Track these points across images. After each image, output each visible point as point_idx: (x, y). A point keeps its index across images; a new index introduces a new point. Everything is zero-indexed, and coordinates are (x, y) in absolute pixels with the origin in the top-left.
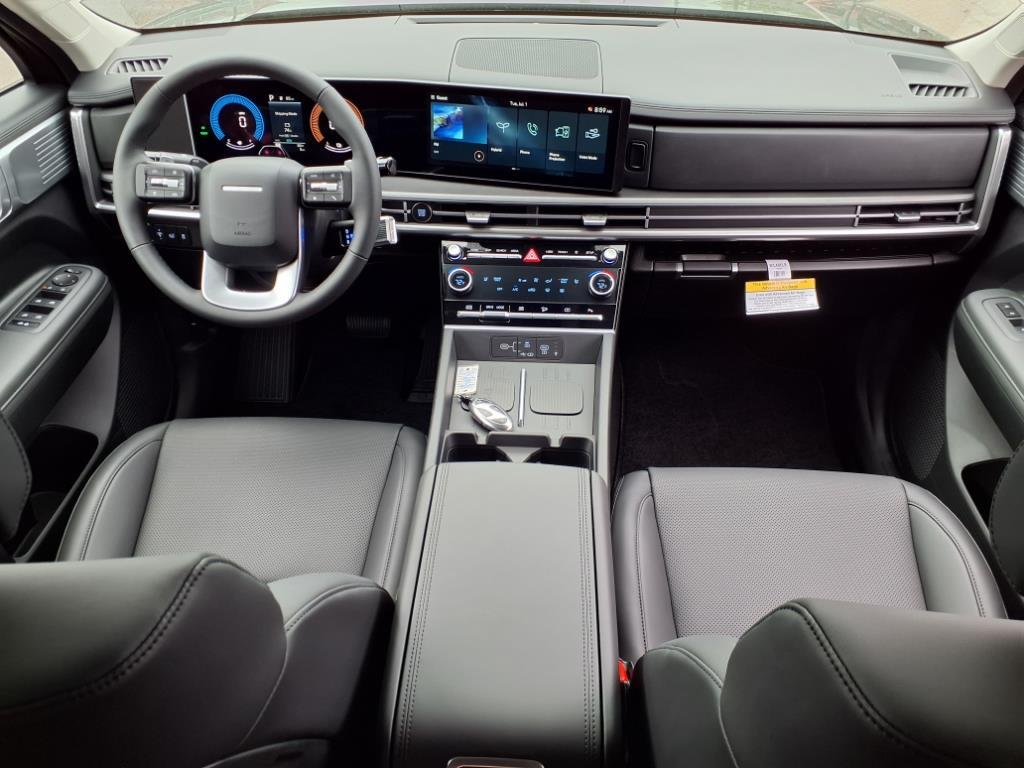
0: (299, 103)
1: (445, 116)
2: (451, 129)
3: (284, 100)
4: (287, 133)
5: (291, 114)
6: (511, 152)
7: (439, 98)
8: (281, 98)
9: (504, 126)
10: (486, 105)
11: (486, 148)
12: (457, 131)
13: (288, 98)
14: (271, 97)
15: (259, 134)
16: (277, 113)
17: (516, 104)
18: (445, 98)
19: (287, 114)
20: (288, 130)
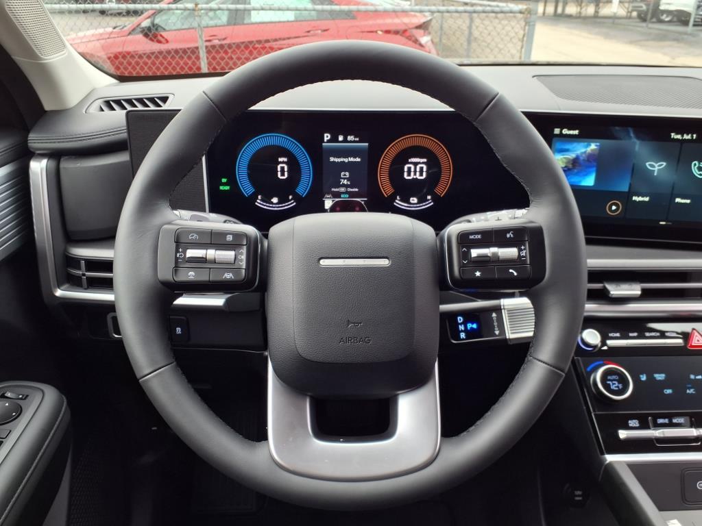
0: (367, 144)
1: (572, 156)
2: (577, 174)
3: (345, 141)
4: (344, 185)
5: (351, 159)
6: (663, 200)
7: (565, 131)
8: (341, 138)
9: (656, 167)
10: (634, 140)
11: (625, 197)
12: (587, 174)
13: (350, 138)
14: (327, 137)
15: (303, 189)
16: (332, 159)
17: (679, 137)
18: (576, 132)
19: (346, 160)
20: (345, 182)
